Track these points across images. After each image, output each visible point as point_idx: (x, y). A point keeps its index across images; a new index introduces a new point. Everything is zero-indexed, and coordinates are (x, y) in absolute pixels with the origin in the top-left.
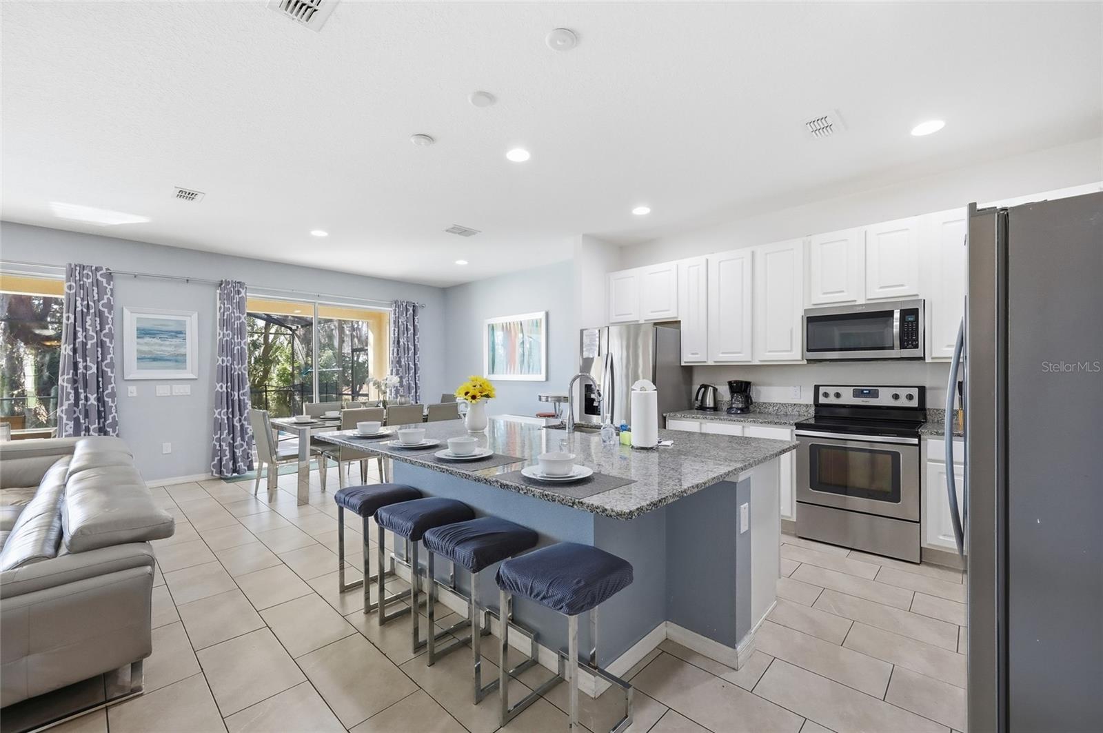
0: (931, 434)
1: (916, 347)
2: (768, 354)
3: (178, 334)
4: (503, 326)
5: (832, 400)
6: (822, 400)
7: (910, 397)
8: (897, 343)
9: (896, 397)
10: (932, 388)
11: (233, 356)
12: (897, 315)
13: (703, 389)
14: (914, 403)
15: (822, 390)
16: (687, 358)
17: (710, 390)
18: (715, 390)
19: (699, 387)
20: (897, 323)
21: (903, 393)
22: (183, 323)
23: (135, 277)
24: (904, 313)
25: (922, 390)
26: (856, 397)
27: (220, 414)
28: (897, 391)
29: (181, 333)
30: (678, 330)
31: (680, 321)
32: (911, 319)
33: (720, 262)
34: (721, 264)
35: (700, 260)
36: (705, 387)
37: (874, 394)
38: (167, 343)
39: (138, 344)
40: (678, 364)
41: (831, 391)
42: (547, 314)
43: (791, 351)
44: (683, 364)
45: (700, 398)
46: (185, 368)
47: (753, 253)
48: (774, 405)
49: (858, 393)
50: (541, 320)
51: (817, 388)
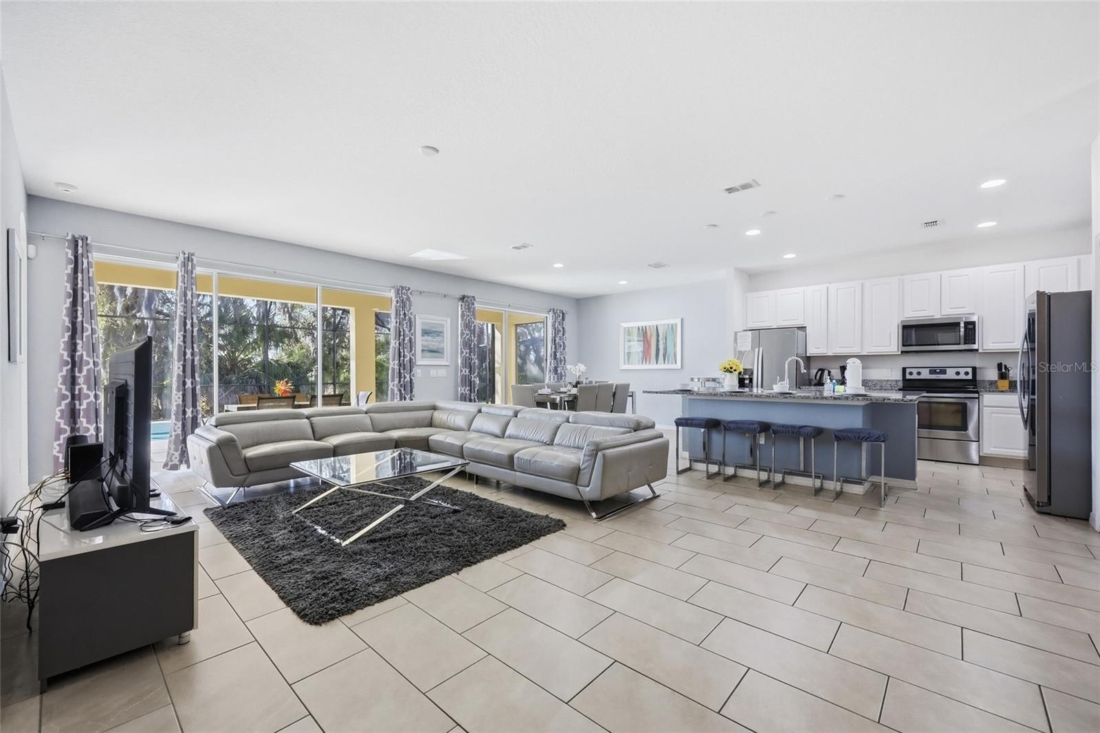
0: (986, 391)
1: (975, 343)
2: (873, 348)
3: (439, 334)
4: (639, 329)
5: (915, 376)
6: (908, 377)
7: (967, 373)
8: (962, 341)
9: (958, 373)
10: (980, 368)
11: (470, 348)
12: (962, 325)
13: (820, 372)
14: (970, 377)
15: (908, 371)
16: (812, 351)
17: (826, 372)
18: (829, 372)
19: (817, 370)
20: (962, 330)
21: (962, 371)
22: (442, 326)
23: (421, 293)
24: (967, 324)
25: (974, 369)
26: (932, 374)
27: (465, 390)
28: (959, 370)
29: (441, 332)
30: (804, 333)
31: (805, 327)
32: (971, 327)
33: (838, 289)
34: (839, 290)
35: (824, 287)
36: (822, 370)
37: (944, 372)
38: (435, 340)
39: (422, 340)
40: (804, 355)
41: (915, 371)
42: (682, 320)
43: (890, 346)
44: (808, 355)
45: (818, 378)
46: (443, 358)
47: (862, 284)
48: (872, 381)
49: (933, 371)
50: (676, 324)
51: (904, 370)
